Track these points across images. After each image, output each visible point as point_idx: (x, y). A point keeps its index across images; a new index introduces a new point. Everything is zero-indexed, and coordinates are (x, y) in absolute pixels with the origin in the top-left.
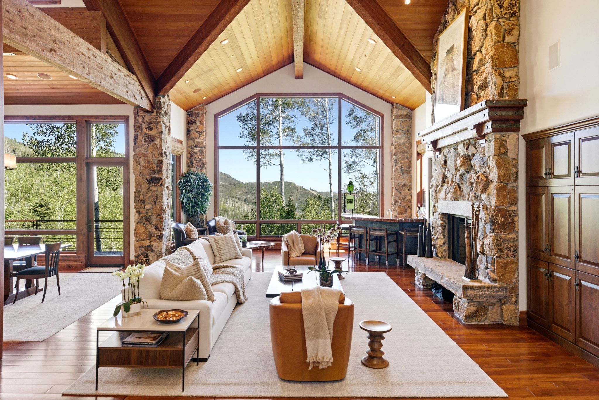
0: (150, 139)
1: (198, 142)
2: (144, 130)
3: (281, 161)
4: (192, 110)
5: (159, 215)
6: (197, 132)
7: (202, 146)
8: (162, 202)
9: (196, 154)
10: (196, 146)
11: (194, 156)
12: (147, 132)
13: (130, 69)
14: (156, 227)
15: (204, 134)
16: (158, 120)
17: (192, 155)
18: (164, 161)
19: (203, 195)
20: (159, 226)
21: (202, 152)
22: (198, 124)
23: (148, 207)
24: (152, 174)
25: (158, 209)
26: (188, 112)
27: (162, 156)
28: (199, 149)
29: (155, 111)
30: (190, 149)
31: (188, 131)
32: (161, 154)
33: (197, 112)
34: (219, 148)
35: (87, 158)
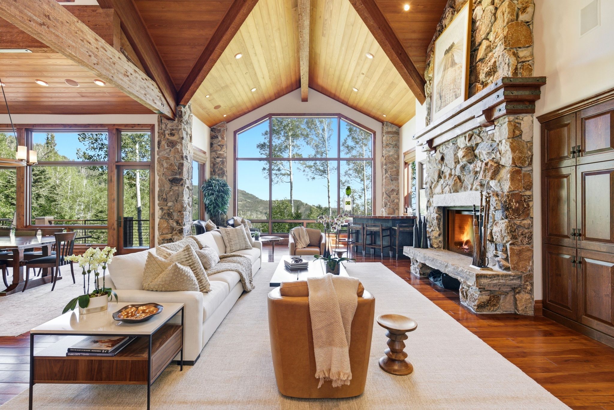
0: (172, 144)
1: (220, 154)
2: (167, 136)
3: (291, 179)
4: (215, 127)
5: (180, 212)
6: (219, 145)
7: (222, 157)
8: (183, 200)
9: (218, 163)
10: (218, 157)
11: (217, 165)
12: (170, 138)
13: (153, 78)
14: (177, 223)
15: (225, 147)
16: (180, 127)
17: (214, 165)
18: (185, 164)
19: (223, 198)
20: (180, 222)
21: (223, 162)
22: (220, 138)
23: (170, 204)
24: (174, 175)
25: (179, 206)
26: (212, 129)
27: (183, 159)
28: (221, 159)
29: (176, 119)
30: (213, 160)
31: (211, 145)
32: (182, 157)
33: (219, 128)
34: (237, 159)
35: (118, 162)
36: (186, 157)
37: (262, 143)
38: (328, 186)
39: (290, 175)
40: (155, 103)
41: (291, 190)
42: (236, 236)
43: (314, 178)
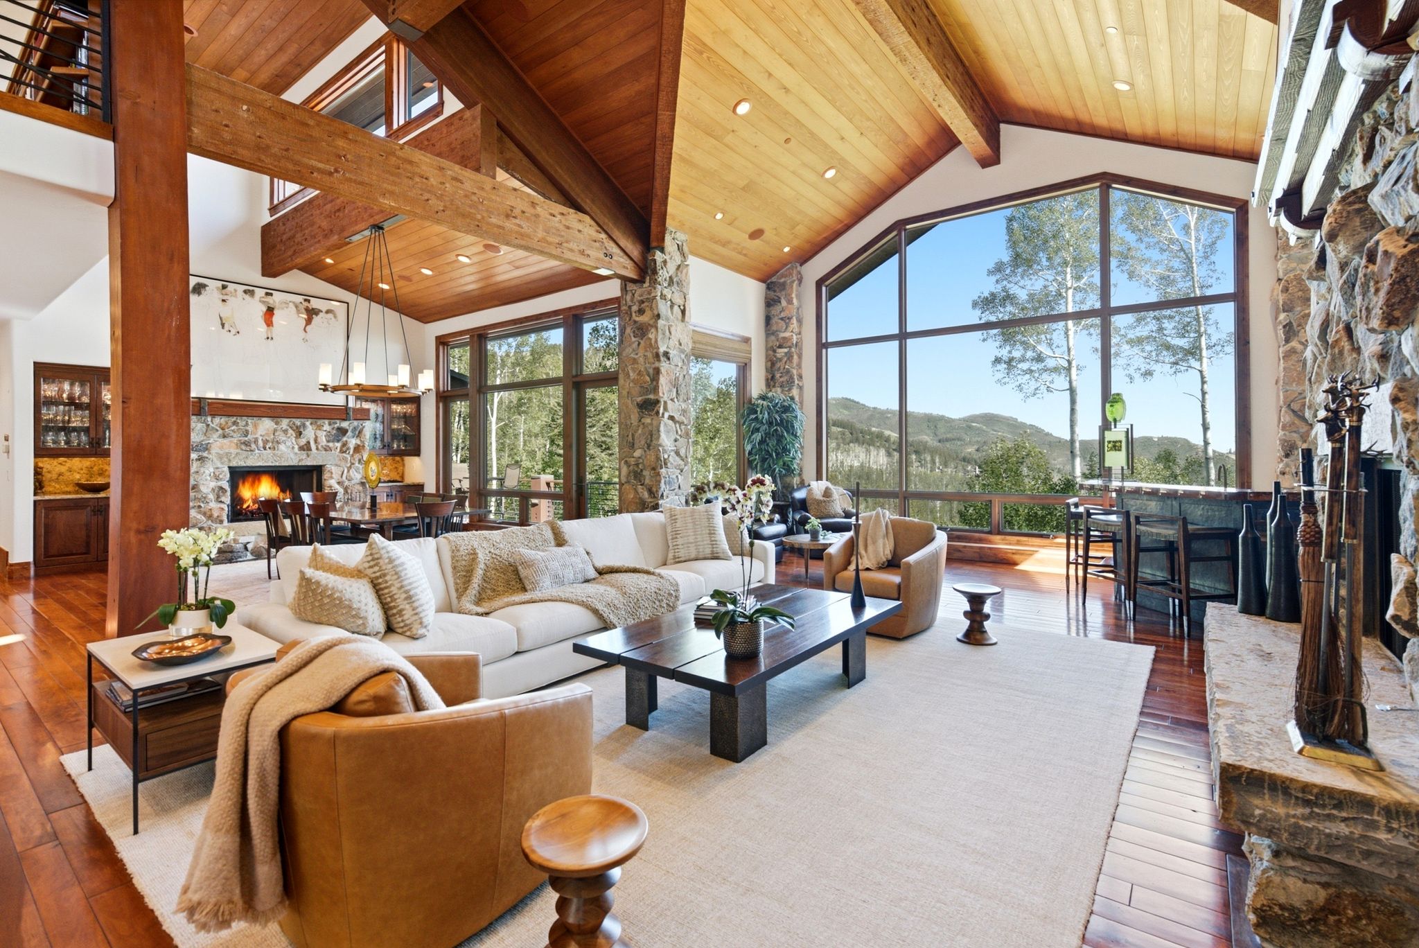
0: (642, 331)
1: (784, 338)
2: (634, 317)
3: (1070, 382)
4: (774, 279)
5: (654, 469)
6: (782, 319)
7: (789, 344)
8: (660, 445)
9: (780, 360)
10: (780, 347)
11: (778, 365)
12: (637, 319)
13: (578, 208)
14: (650, 491)
15: (794, 321)
16: (653, 295)
17: (773, 364)
18: (663, 370)
20: (654, 489)
21: (789, 356)
22: (784, 303)
23: (637, 453)
24: (644, 394)
25: (653, 459)
26: (768, 285)
27: (659, 360)
28: (786, 350)
29: (648, 279)
30: (771, 352)
31: (768, 320)
32: (657, 356)
33: (782, 280)
34: (827, 345)
35: (577, 376)
36: (666, 354)
37: (986, 294)
38: (1204, 393)
39: (1069, 369)
40: (588, 256)
41: (1073, 411)
42: (690, 526)
43: (1148, 373)
